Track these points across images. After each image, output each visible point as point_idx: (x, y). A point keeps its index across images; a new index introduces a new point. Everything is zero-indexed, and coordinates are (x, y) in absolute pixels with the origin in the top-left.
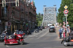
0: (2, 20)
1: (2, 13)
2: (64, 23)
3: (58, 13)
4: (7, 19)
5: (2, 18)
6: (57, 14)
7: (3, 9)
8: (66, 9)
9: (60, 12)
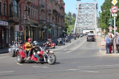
0: (10, 22)
1: (10, 10)
2: (110, 28)
3: (101, 12)
4: (18, 21)
5: (10, 18)
6: (99, 13)
7: (12, 3)
8: (114, 4)
9: (104, 11)
